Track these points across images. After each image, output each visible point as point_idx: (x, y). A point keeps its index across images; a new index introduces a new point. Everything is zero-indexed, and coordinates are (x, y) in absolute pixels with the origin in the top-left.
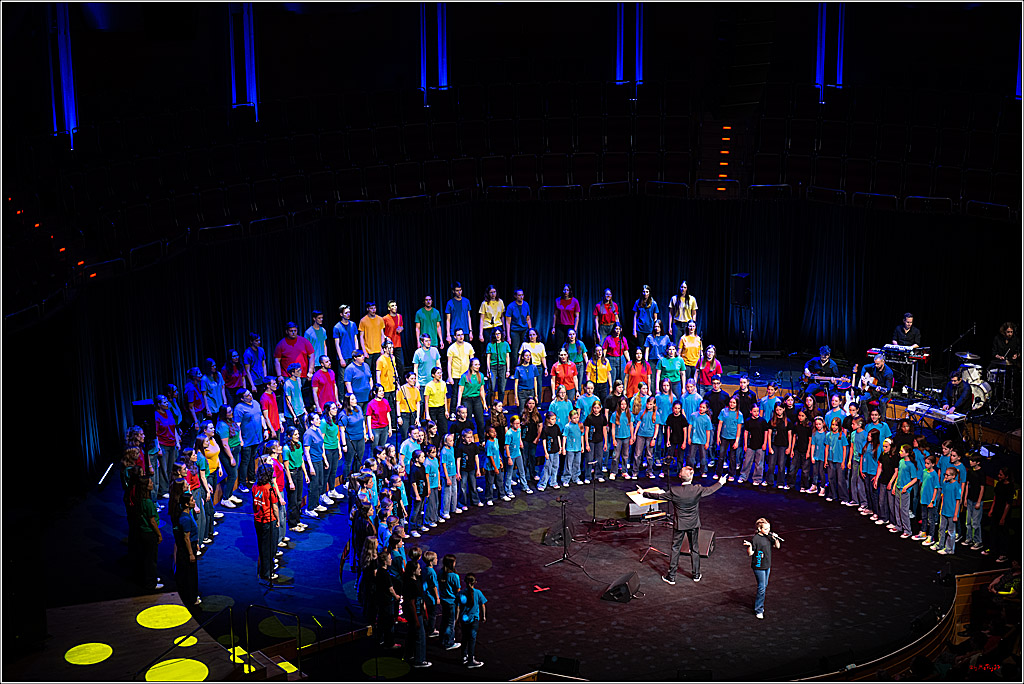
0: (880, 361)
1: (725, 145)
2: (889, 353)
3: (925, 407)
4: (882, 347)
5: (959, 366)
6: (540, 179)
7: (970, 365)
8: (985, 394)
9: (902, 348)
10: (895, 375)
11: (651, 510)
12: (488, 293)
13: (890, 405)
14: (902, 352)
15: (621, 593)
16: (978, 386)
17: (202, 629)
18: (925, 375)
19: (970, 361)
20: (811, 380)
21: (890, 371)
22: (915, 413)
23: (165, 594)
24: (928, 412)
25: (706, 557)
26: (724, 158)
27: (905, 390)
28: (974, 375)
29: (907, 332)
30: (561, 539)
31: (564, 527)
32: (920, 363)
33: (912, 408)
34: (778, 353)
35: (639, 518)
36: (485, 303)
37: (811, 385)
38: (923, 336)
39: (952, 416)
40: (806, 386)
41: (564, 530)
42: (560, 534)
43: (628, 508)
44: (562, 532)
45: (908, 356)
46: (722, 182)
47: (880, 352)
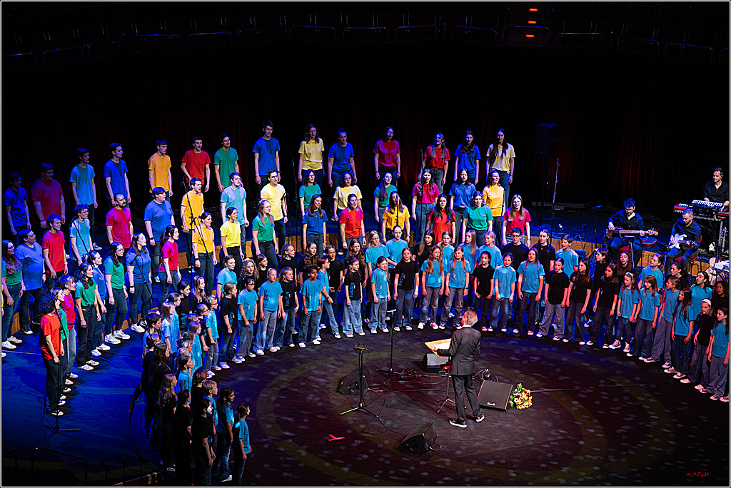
0: (688, 217)
2: (696, 210)
4: (690, 203)
6: (344, 19)
9: (712, 205)
10: (703, 231)
12: (309, 131)
13: (696, 262)
14: (711, 209)
15: (417, 444)
20: (615, 234)
21: (698, 227)
22: (722, 271)
25: (504, 410)
27: (712, 248)
29: (717, 187)
30: (357, 387)
31: (361, 375)
33: (719, 266)
34: (582, 206)
35: (435, 370)
36: (304, 143)
37: (616, 238)
41: (361, 379)
42: (356, 383)
43: (426, 358)
44: (359, 381)
45: (717, 212)
46: (531, 29)
47: (688, 207)
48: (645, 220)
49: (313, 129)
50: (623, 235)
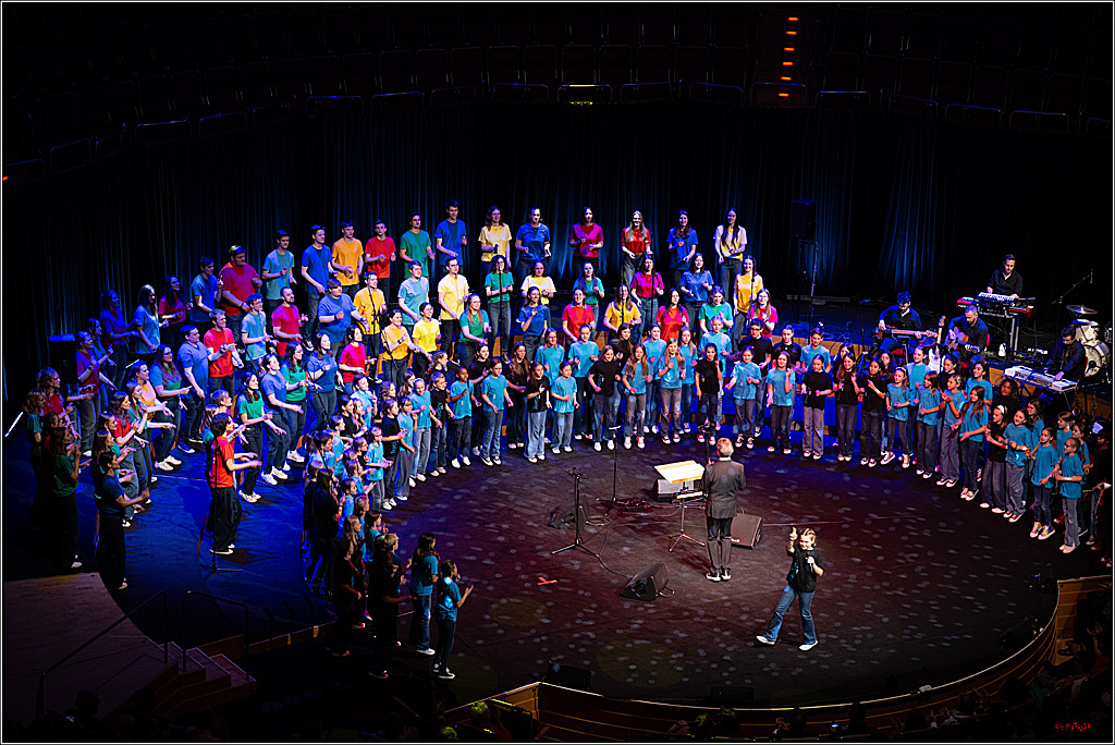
0: (972, 315)
1: (790, 41)
2: (985, 303)
3: (1027, 372)
4: (975, 296)
5: (1070, 323)
6: (560, 75)
7: (1084, 321)
8: (1101, 357)
9: (1000, 298)
10: (991, 330)
11: (684, 488)
12: (490, 214)
14: (1000, 303)
15: (645, 589)
16: (1093, 348)
17: (128, 619)
18: (1027, 331)
19: (1084, 317)
20: (887, 334)
21: (984, 326)
23: (83, 575)
24: (1031, 377)
25: (751, 548)
26: (788, 57)
27: (1002, 353)
28: (1088, 334)
29: (1006, 277)
30: (573, 520)
31: (577, 505)
32: (1022, 319)
33: (1010, 372)
34: (848, 300)
35: (670, 498)
36: (486, 228)
37: (886, 340)
38: (1027, 283)
39: (1059, 384)
40: (880, 343)
41: (577, 510)
42: (572, 515)
43: (656, 485)
44: (574, 513)
45: (1007, 308)
46: (784, 87)
47: (974, 303)
48: (922, 317)
49: (497, 211)
50: (896, 335)
